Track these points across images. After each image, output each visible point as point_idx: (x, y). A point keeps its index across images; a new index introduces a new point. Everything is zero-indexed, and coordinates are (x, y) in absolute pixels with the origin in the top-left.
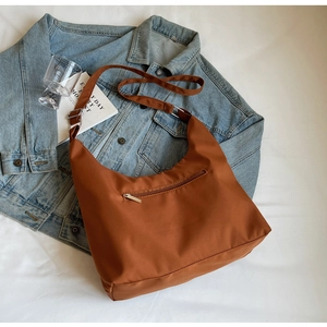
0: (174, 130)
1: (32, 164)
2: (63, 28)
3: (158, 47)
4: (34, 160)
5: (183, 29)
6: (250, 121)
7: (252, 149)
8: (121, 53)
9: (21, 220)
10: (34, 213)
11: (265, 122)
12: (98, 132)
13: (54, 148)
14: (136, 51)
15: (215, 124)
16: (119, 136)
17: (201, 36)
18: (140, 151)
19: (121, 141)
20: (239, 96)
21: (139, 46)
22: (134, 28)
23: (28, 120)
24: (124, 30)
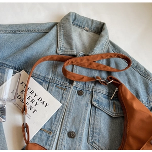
0: (112, 111)
3: (79, 39)
5: (92, 21)
12: (47, 131)
14: (62, 43)
16: (68, 130)
18: (90, 140)
19: (71, 135)
21: (65, 39)
22: (56, 24)
24: (48, 26)
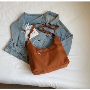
0: (51, 38)
1: (20, 46)
2: (28, 15)
3: (49, 18)
4: (20, 45)
5: (55, 14)
6: (70, 36)
7: (70, 42)
8: (40, 20)
9: (17, 57)
10: (20, 56)
11: (73, 36)
12: (34, 38)
13: (24, 42)
14: (44, 19)
15: (61, 36)
16: (39, 39)
17: (59, 15)
18: (43, 43)
19: (39, 41)
20: (67, 30)
22: (44, 14)
23: (19, 36)
24: (41, 15)
